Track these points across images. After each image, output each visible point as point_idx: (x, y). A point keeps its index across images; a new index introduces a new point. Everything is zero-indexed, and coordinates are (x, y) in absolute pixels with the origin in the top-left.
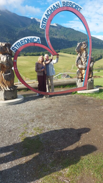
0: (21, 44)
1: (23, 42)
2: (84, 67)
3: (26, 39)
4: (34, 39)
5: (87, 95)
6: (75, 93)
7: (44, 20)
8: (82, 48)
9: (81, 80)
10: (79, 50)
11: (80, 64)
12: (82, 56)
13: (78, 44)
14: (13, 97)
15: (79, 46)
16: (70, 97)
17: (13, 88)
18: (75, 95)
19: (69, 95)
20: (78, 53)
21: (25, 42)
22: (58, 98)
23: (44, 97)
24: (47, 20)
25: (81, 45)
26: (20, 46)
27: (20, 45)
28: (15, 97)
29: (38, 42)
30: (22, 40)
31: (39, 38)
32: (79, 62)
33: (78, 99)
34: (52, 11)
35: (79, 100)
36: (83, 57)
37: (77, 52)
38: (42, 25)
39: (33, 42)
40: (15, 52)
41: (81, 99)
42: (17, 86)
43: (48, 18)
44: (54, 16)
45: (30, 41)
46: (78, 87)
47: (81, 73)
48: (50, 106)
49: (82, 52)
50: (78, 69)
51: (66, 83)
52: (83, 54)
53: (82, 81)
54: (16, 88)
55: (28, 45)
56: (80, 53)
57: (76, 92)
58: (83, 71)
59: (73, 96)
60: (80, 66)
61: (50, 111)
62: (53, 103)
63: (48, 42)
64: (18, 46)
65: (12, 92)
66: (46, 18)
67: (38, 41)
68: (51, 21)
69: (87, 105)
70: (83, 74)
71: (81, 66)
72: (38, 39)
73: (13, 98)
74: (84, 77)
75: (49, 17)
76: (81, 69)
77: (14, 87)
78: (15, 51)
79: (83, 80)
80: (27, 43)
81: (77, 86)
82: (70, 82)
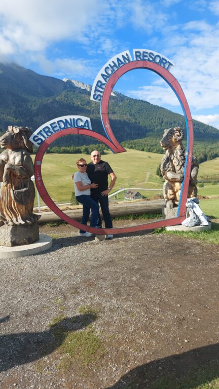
0: (51, 130)
1: (56, 126)
2: (178, 177)
3: (61, 121)
4: (79, 121)
5: (186, 236)
6: (160, 231)
7: (99, 84)
8: (174, 140)
9: (172, 204)
10: (168, 143)
11: (169, 171)
12: (173, 154)
13: (166, 132)
14: (29, 238)
15: (167, 136)
16: (150, 238)
17: (30, 220)
18: (160, 235)
19: (149, 236)
20: (166, 149)
21: (60, 126)
22: (126, 241)
23: (96, 238)
24: (104, 84)
25: (171, 133)
26: (49, 134)
27: (49, 131)
28: (34, 239)
29: (85, 128)
30: (55, 123)
31: (89, 119)
32: (167, 166)
33: (168, 243)
34: (116, 69)
35: (171, 245)
36: (177, 157)
37: (163, 146)
38: (95, 95)
39: (76, 126)
40: (38, 146)
41: (174, 245)
42: (41, 216)
43: (106, 81)
44: (119, 78)
45: (71, 125)
46: (166, 218)
47: (172, 188)
48: (111, 260)
49: (174, 147)
50: (167, 181)
51: (141, 209)
52: (176, 152)
53: (175, 206)
54: (38, 219)
55: (66, 132)
56: (170, 150)
57: (163, 229)
58: (177, 184)
59: (158, 236)
60: (170, 175)
61: (113, 269)
62: (116, 251)
63: (107, 126)
64: (45, 135)
65: (30, 227)
66: (104, 82)
67: (87, 124)
68: (113, 86)
69: (188, 257)
70: (177, 192)
71: (174, 175)
72: (87, 121)
73: (31, 241)
74: (178, 198)
75: (108, 79)
76: (173, 181)
77: (34, 218)
78: (38, 144)
79: (177, 203)
80: (64, 128)
81: (165, 216)
82: (150, 208)
